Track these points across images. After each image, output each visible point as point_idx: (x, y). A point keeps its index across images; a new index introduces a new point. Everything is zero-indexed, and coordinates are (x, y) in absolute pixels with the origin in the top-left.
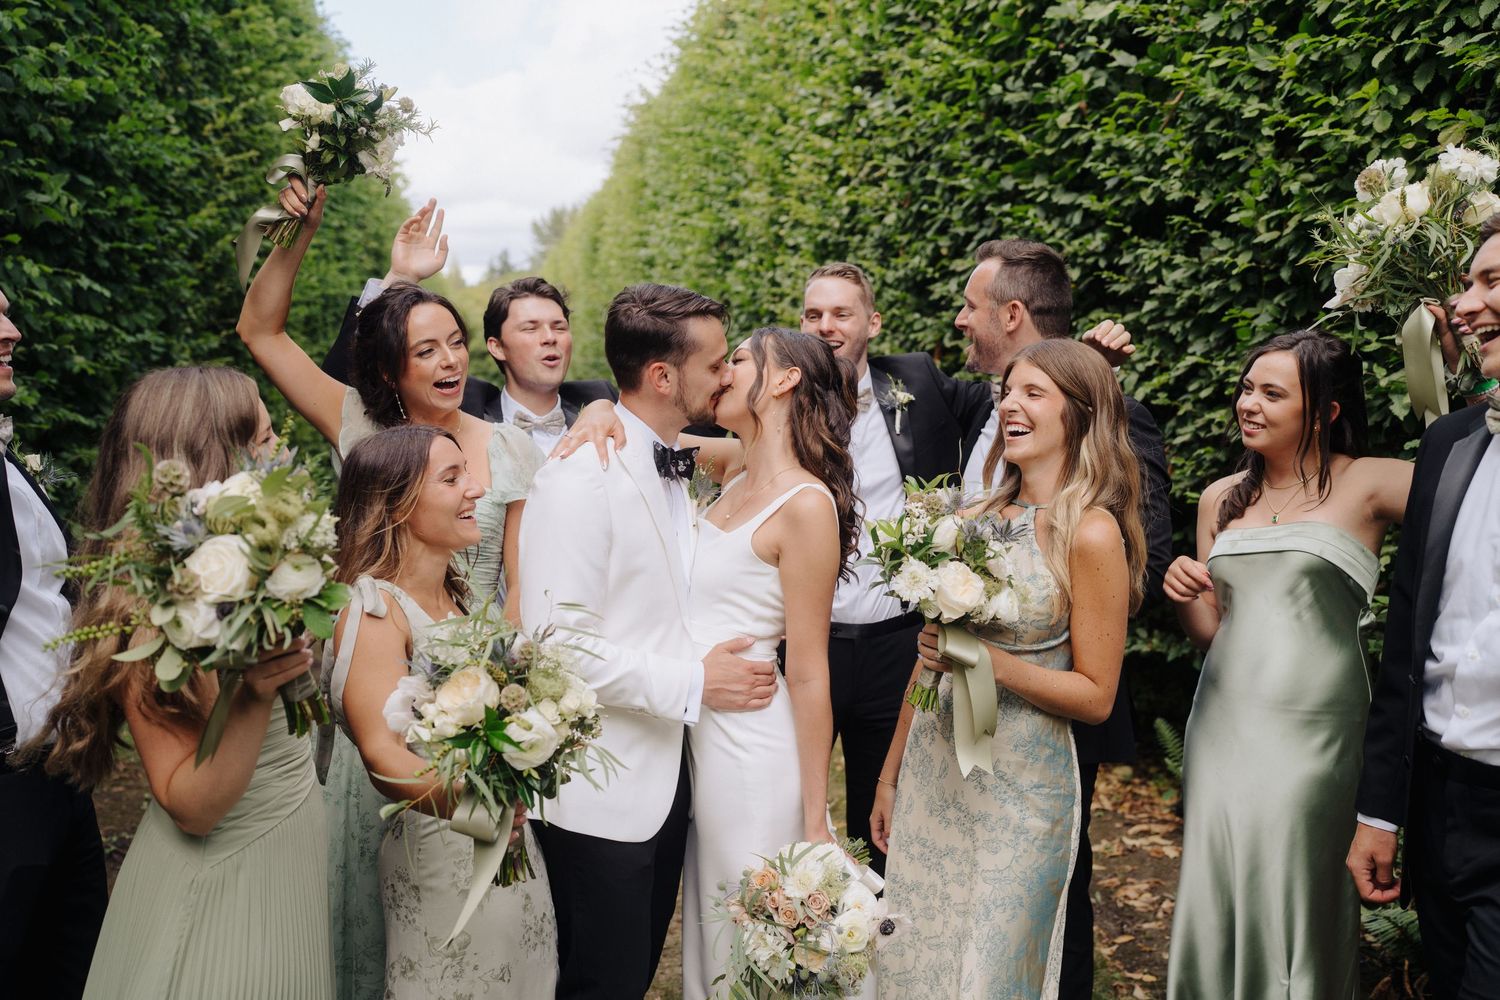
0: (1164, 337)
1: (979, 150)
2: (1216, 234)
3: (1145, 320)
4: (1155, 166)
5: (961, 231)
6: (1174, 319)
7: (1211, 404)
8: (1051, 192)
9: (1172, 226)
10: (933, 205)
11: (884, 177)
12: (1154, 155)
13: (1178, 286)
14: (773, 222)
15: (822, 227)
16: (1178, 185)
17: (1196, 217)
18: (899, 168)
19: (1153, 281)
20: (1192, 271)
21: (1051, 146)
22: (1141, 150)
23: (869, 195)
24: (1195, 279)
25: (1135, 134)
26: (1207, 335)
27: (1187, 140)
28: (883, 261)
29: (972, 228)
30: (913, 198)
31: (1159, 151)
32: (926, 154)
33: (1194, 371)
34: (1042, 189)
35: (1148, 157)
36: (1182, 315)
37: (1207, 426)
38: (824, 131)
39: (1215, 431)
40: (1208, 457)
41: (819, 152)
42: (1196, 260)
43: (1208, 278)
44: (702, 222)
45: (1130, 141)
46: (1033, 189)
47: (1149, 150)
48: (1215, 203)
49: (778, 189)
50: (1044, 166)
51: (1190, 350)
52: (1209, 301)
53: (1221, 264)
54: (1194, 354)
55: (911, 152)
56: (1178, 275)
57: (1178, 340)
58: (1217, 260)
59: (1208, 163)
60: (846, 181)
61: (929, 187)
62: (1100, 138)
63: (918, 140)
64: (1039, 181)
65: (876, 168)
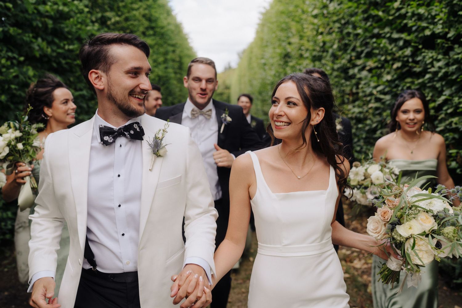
0: (434, 88)
1: (366, 20)
2: (456, 46)
3: (426, 82)
4: (432, 20)
5: (359, 49)
6: (438, 81)
7: (452, 115)
8: (392, 33)
9: (438, 44)
10: (350, 41)
11: (334, 32)
12: (432, 16)
13: (440, 68)
14: (300, 49)
15: (314, 50)
16: (440, 26)
17: (448, 40)
18: (339, 28)
19: (429, 66)
20: (446, 61)
21: (392, 15)
22: (426, 14)
23: (328, 38)
24: (447, 65)
25: (424, 7)
26: (451, 87)
27: (445, 8)
28: (333, 62)
29: (363, 48)
30: (343, 38)
31: (433, 14)
32: (347, 23)
33: (446, 102)
34: (388, 32)
35: (429, 16)
36: (441, 79)
37: (450, 124)
38: (315, 16)
39: (454, 126)
40: (451, 137)
41: (313, 24)
42: (447, 57)
43: (453, 64)
44: (279, 51)
45: (422, 11)
46: (384, 33)
47: (429, 14)
48: (456, 33)
49: (301, 37)
50: (389, 23)
51: (444, 93)
52: (453, 74)
53: (458, 58)
54: (445, 95)
55: (343, 22)
56: (440, 64)
57: (440, 89)
58: (456, 57)
59: (454, 17)
60: (322, 33)
61: (349, 34)
62: (410, 10)
63: (345, 16)
64: (387, 30)
65: (331, 28)
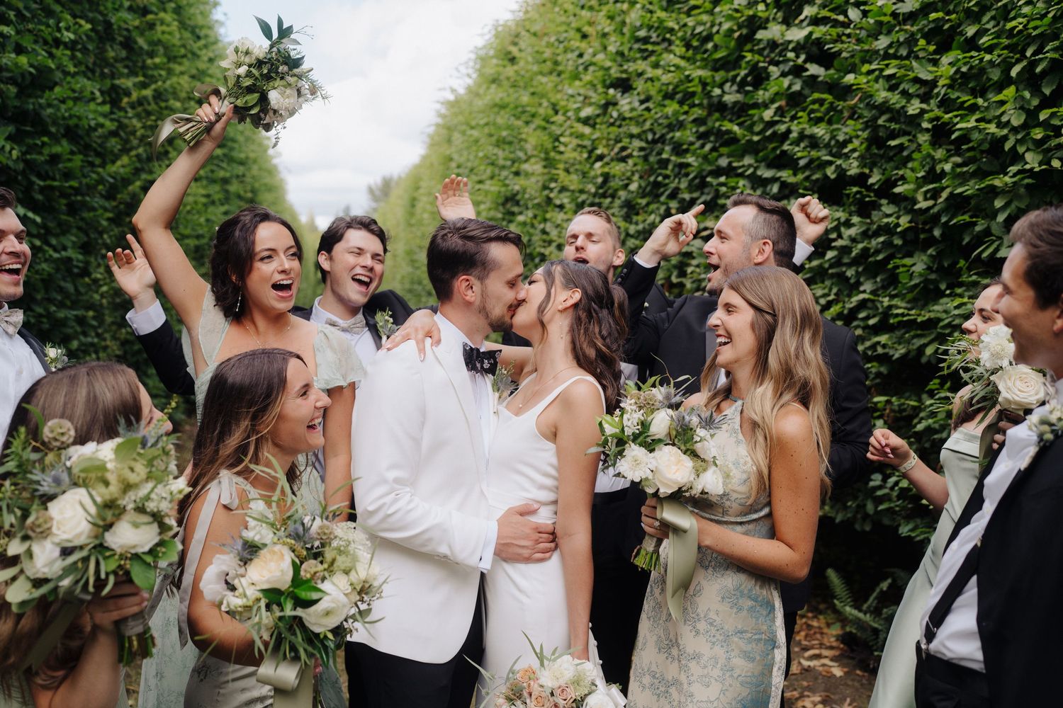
0: (842, 278)
1: (703, 136)
2: (884, 201)
3: (826, 265)
4: (838, 149)
5: (687, 196)
6: (849, 265)
7: (876, 330)
8: (756, 168)
9: (848, 195)
10: (666, 177)
11: (630, 156)
12: (837, 141)
13: (853, 240)
14: (545, 187)
15: (582, 191)
16: (856, 164)
17: (869, 188)
18: (641, 149)
19: (834, 236)
20: (864, 228)
21: (758, 134)
22: (827, 137)
23: (618, 168)
24: (866, 235)
25: (823, 125)
26: (875, 277)
27: (863, 130)
28: (627, 218)
29: (695, 195)
30: (651, 171)
31: (841, 138)
32: (662, 140)
33: (863, 305)
34: (750, 166)
35: (833, 143)
36: (855, 262)
37: (874, 347)
38: (586, 121)
39: (880, 350)
40: (874, 370)
41: (580, 136)
42: (868, 221)
43: (876, 234)
44: (492, 187)
45: (820, 131)
46: (743, 166)
47: (833, 137)
48: (883, 178)
49: (549, 163)
50: (752, 148)
51: (862, 288)
52: (877, 252)
53: (888, 224)
54: (864, 292)
55: (650, 137)
56: (853, 231)
57: (852, 281)
58: (886, 220)
59: (879, 148)
60: (600, 158)
61: (664, 163)
62: (795, 128)
63: (657, 128)
64: (748, 160)
65: (624, 149)
